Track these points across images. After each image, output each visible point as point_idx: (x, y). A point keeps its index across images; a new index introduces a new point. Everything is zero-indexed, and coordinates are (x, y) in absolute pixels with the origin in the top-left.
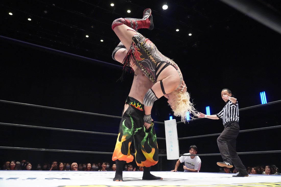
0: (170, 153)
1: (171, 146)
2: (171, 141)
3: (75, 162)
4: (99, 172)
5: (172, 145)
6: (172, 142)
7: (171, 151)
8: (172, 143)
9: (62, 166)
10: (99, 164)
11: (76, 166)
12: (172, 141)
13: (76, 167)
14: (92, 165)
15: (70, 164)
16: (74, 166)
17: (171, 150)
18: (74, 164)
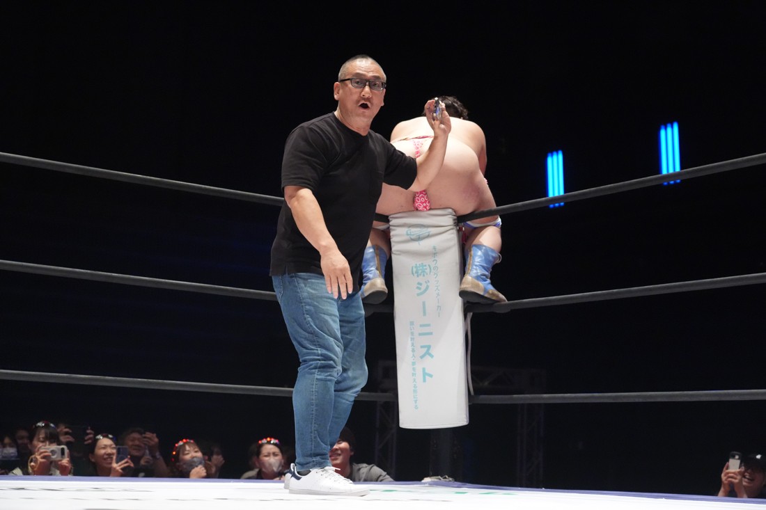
0: (415, 391)
1: (425, 350)
2: (421, 326)
4: (16, 478)
5: (429, 347)
6: (426, 330)
7: (424, 381)
8: (431, 334)
10: (22, 438)
12: (429, 325)
17: (425, 374)
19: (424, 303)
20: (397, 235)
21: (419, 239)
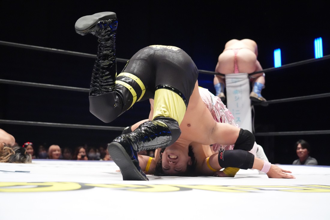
1: (238, 119)
2: (236, 111)
3: (55, 144)
5: (239, 118)
8: (240, 114)
9: (30, 151)
11: (57, 152)
12: (239, 111)
13: (57, 155)
14: (87, 151)
15: (47, 148)
16: (54, 153)
18: (53, 147)
19: (237, 104)
20: (228, 81)
21: (236, 82)
